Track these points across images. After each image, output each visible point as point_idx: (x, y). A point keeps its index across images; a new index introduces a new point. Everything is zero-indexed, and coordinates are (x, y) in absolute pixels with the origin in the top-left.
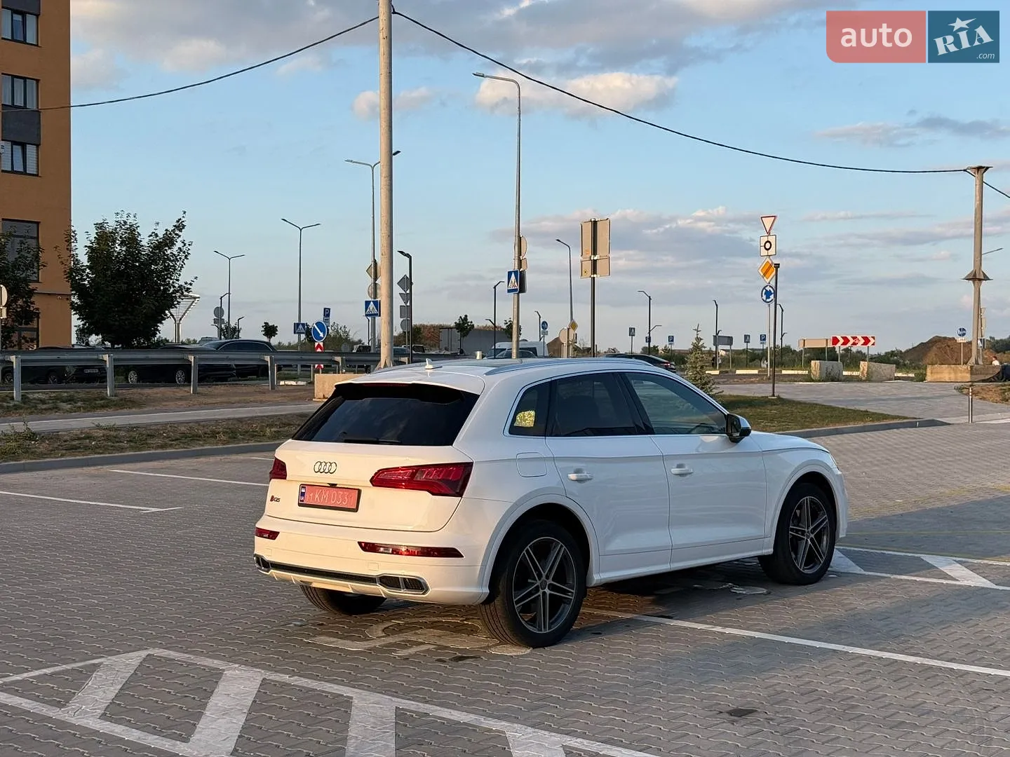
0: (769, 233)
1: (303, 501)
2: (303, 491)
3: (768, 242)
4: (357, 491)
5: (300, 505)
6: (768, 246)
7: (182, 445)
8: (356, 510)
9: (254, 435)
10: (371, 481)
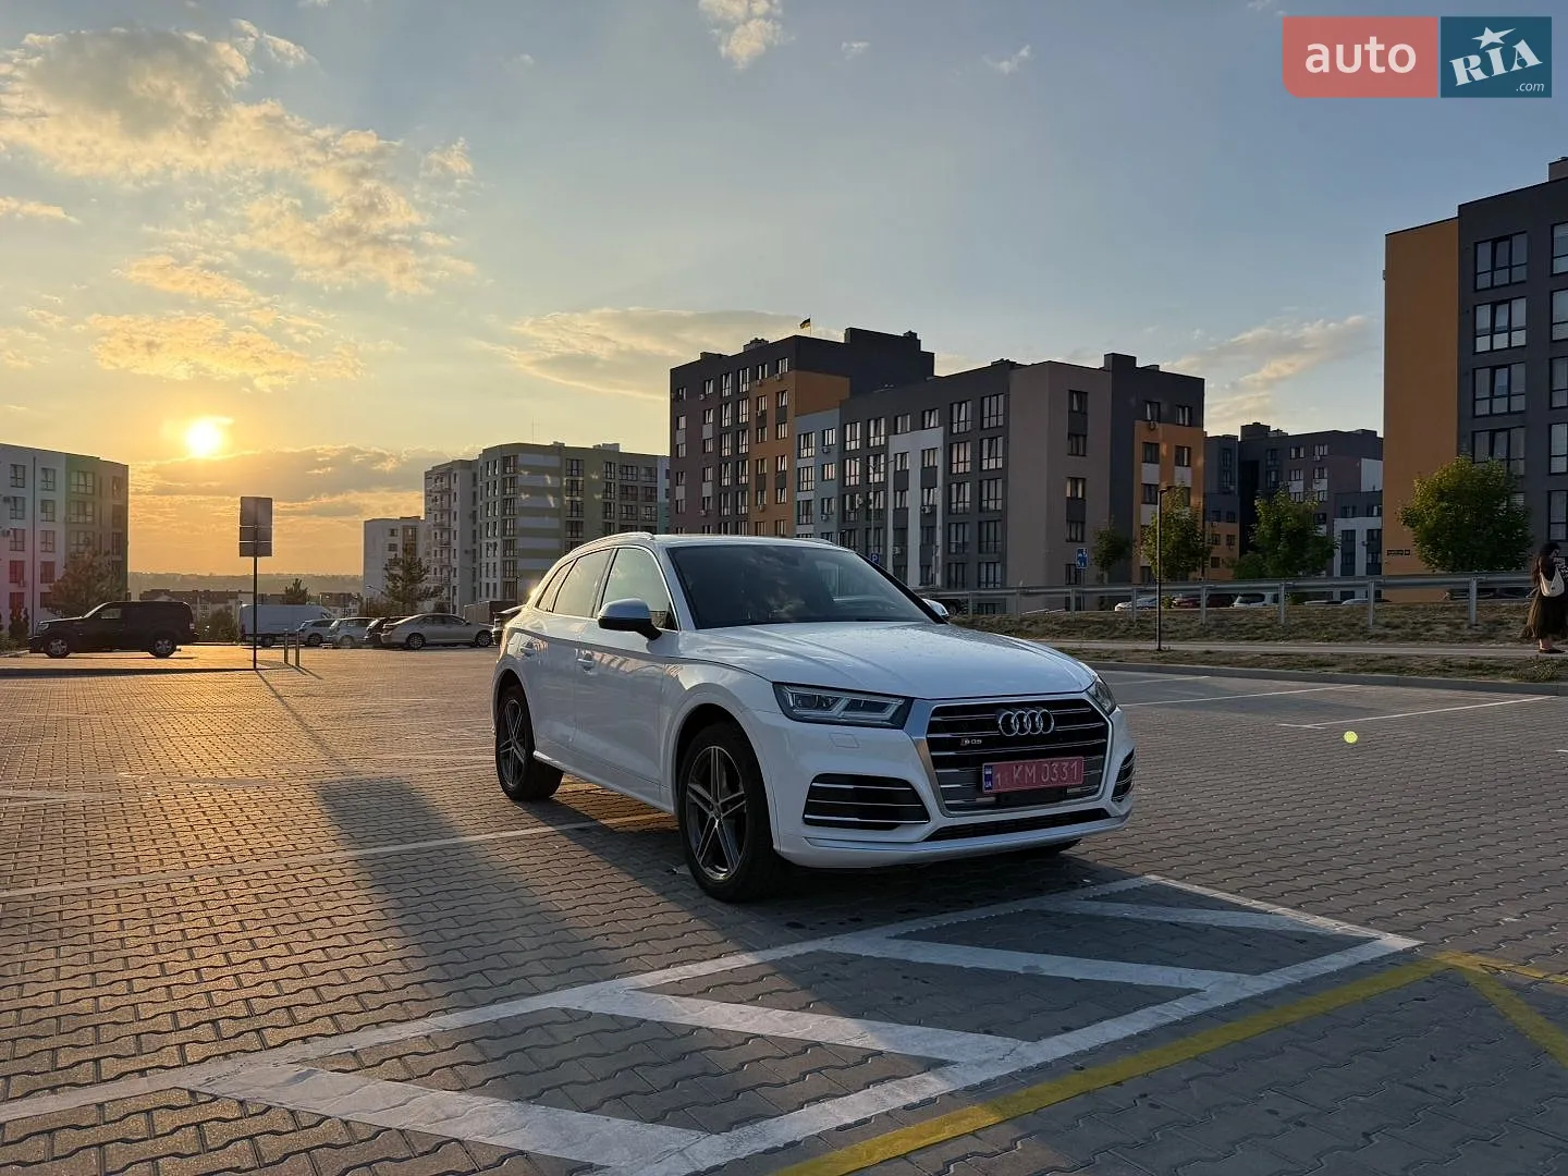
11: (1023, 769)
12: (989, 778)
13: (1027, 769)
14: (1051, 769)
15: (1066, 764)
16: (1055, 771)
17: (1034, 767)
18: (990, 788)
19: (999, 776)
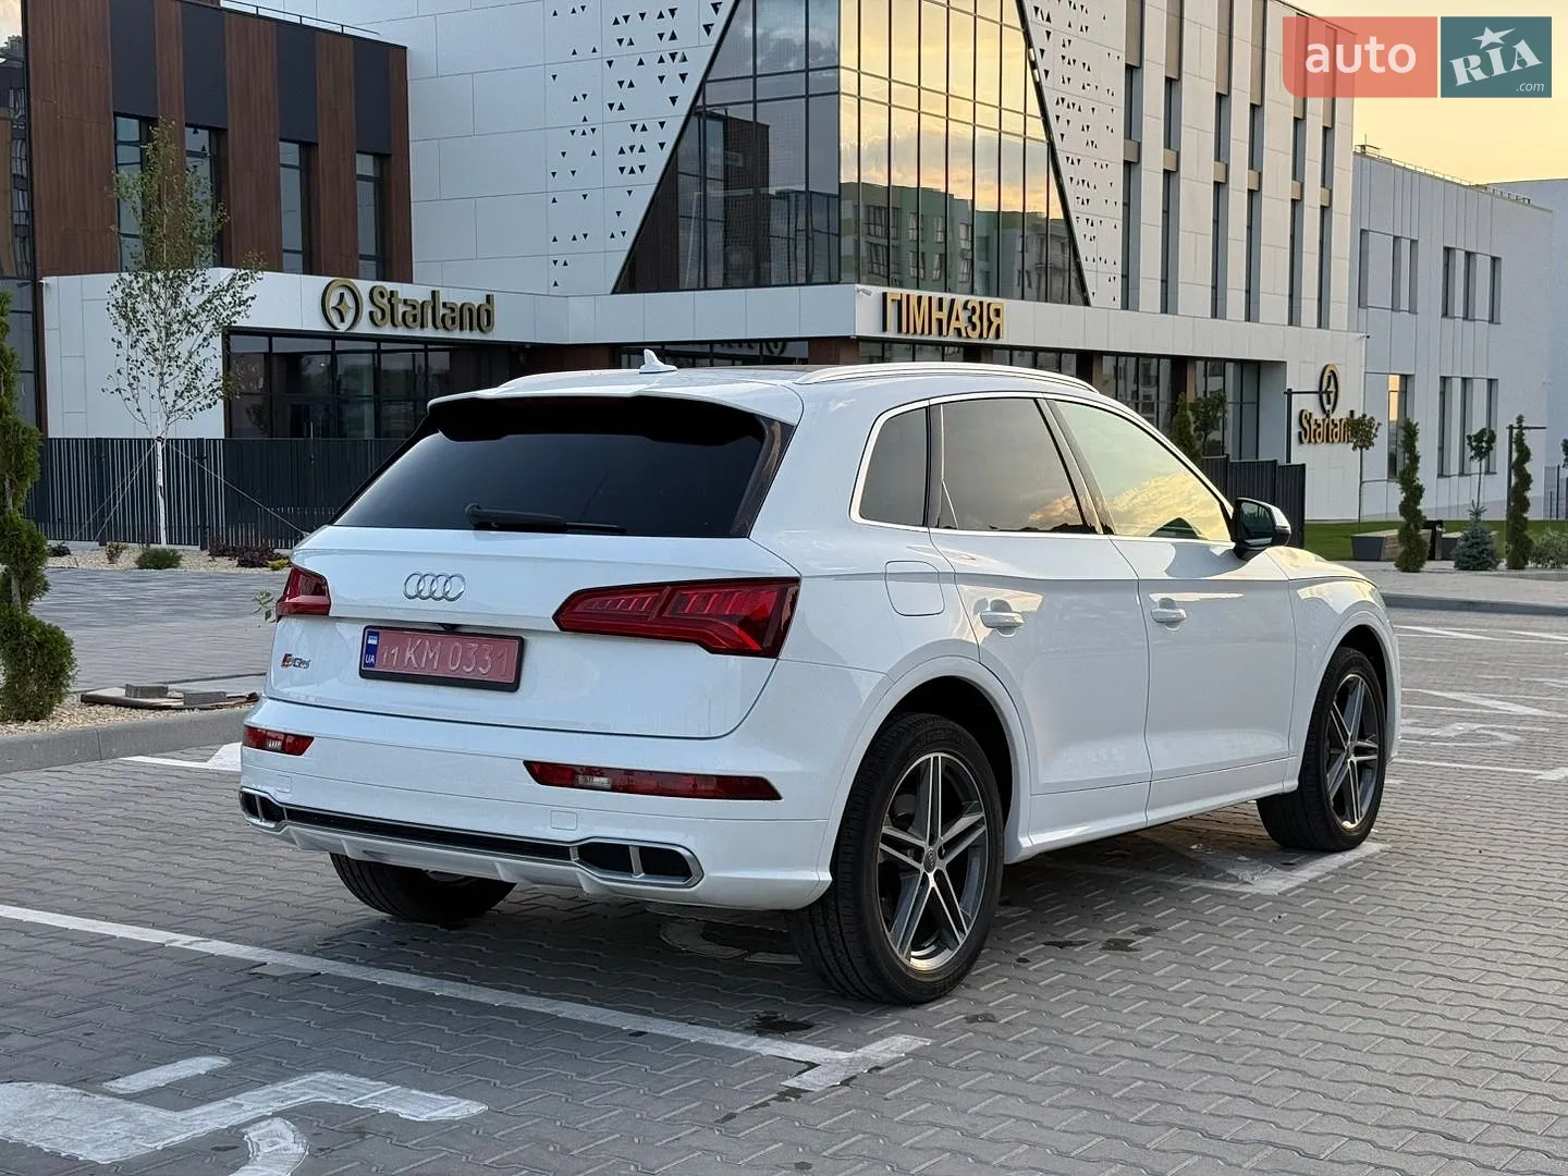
1: (371, 665)
2: (372, 641)
4: (517, 642)
5: (363, 674)
8: (513, 687)
10: (557, 617)
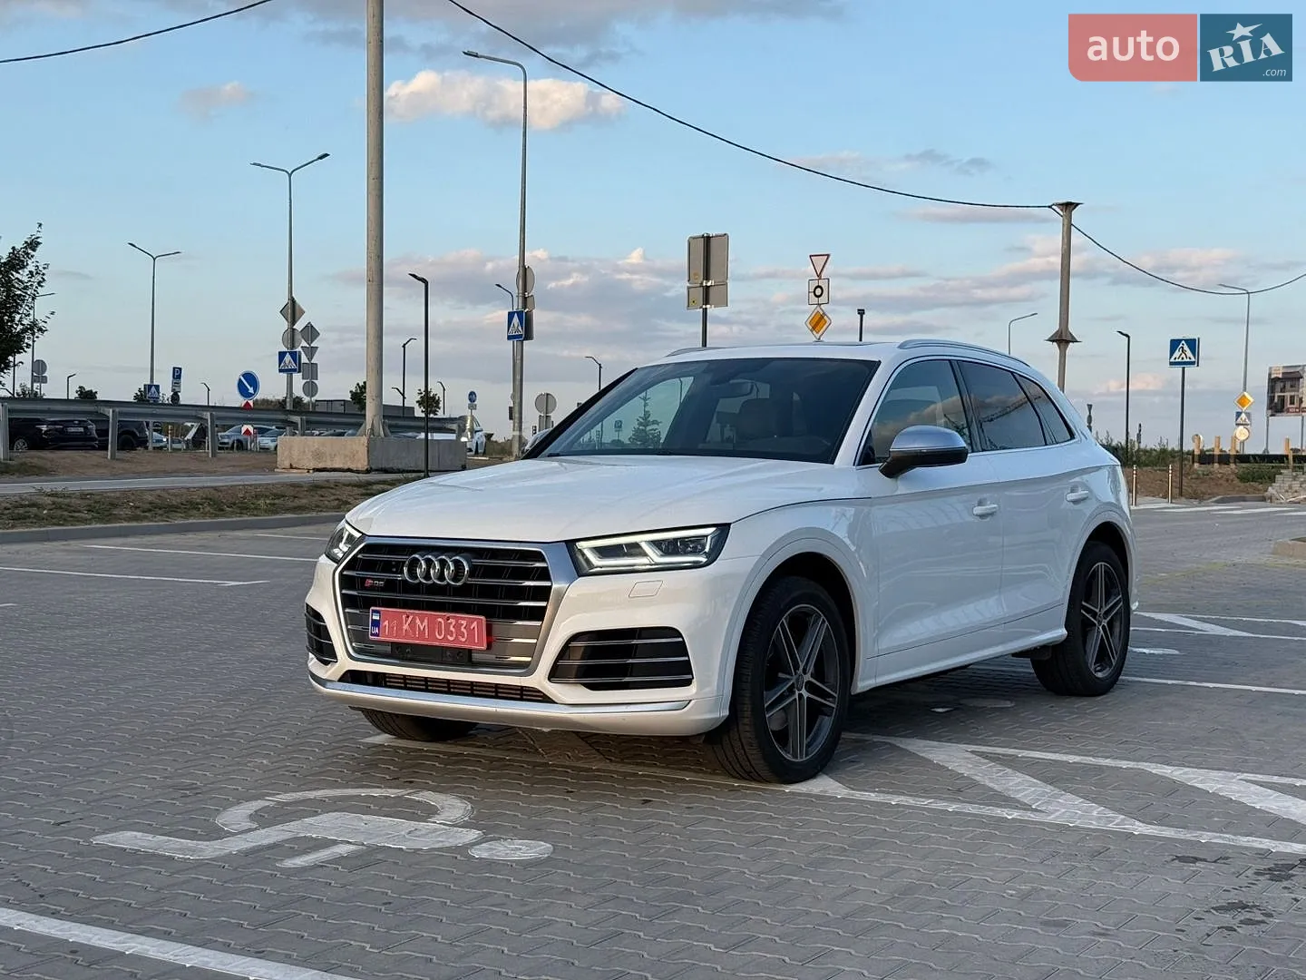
0: (819, 276)
3: (819, 287)
6: (818, 292)
7: (159, 518)
9: (243, 508)
11: (414, 619)
12: (376, 624)
13: (418, 621)
14: (447, 626)
15: (464, 623)
16: (452, 628)
17: (426, 621)
18: (377, 635)
19: (386, 623)
